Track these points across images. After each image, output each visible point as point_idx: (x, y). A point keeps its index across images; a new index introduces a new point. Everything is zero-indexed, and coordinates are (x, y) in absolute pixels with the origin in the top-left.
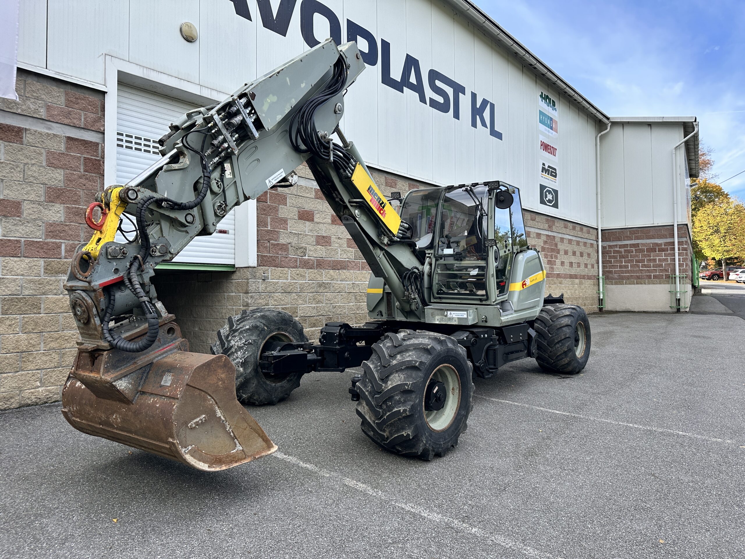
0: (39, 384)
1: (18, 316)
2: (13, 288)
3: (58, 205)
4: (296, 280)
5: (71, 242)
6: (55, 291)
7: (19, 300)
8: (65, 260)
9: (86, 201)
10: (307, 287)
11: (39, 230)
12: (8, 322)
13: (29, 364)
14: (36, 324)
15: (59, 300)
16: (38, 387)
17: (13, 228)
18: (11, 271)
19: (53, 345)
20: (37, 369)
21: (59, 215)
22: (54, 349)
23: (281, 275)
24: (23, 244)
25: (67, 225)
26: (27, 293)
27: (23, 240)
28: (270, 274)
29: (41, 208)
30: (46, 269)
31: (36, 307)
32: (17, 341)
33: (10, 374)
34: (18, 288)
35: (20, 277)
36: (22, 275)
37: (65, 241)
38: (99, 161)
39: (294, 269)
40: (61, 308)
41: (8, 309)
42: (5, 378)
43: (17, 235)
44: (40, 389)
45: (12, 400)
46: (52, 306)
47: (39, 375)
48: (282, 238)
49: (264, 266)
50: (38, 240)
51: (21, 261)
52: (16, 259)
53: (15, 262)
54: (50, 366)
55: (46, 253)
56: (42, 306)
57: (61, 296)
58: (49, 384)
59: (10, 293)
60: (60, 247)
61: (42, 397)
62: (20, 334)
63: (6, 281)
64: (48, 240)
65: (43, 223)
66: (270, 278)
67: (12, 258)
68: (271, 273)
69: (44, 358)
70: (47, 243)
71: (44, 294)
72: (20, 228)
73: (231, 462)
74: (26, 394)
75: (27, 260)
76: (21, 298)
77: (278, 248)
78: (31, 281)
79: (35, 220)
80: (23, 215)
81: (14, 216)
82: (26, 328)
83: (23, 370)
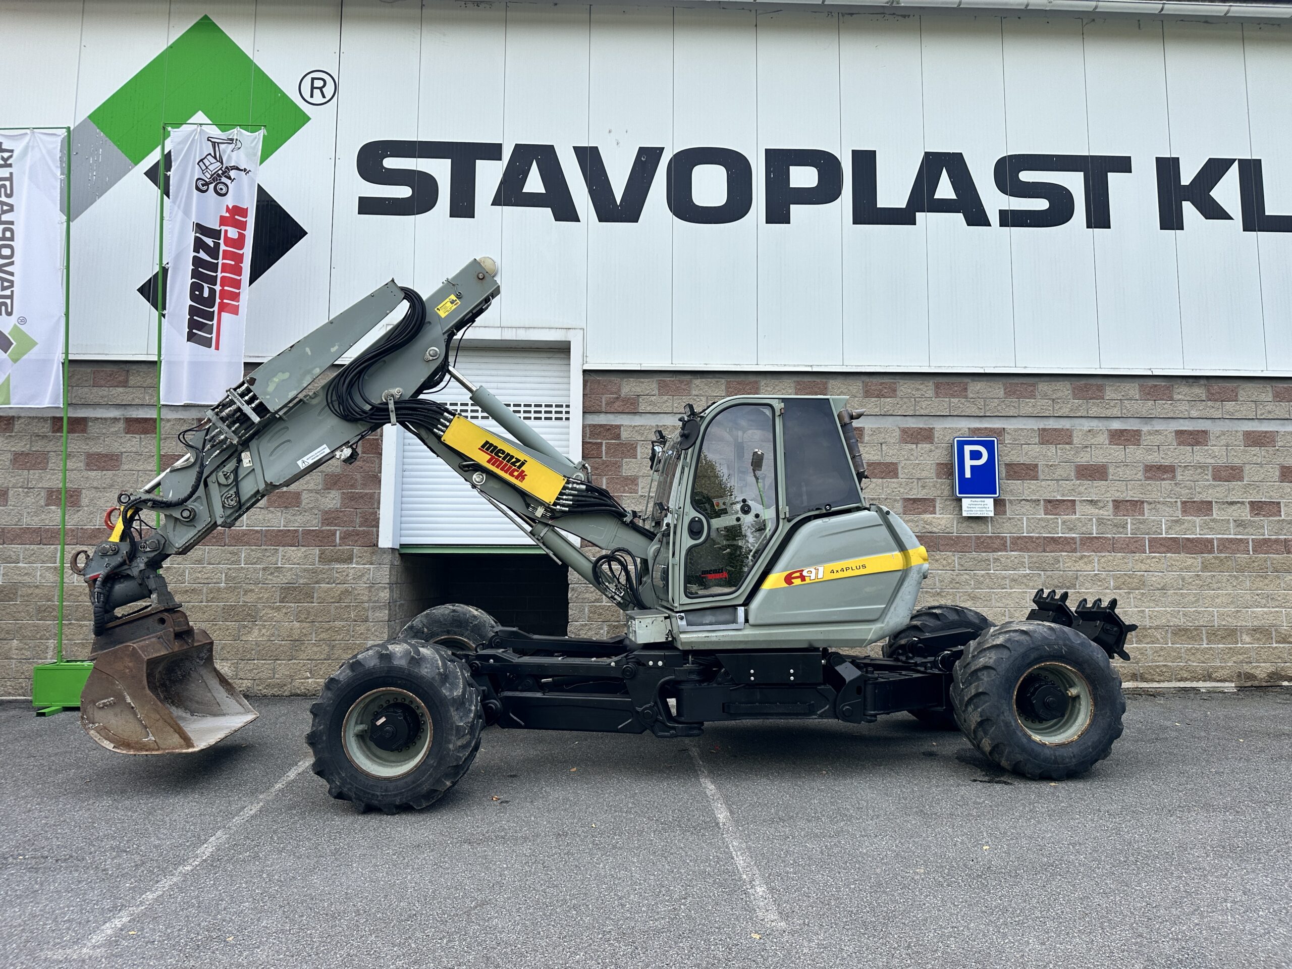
0: (309, 675)
1: (292, 605)
2: (289, 576)
3: (333, 492)
5: (345, 529)
6: (327, 580)
7: (295, 588)
8: (340, 548)
9: (363, 484)
11: (316, 518)
12: (284, 611)
13: (301, 653)
14: (309, 613)
15: (332, 589)
16: (308, 678)
17: (293, 518)
18: (289, 560)
19: (323, 636)
20: (308, 660)
21: (335, 502)
22: (324, 640)
24: (300, 533)
25: (341, 512)
26: (301, 582)
27: (301, 529)
29: (318, 496)
30: (320, 557)
31: (309, 596)
32: (291, 629)
33: (284, 662)
34: (294, 577)
35: (296, 566)
36: (298, 564)
37: (340, 528)
38: (377, 439)
40: (332, 598)
41: (284, 598)
42: (280, 665)
43: (296, 525)
44: (310, 681)
45: (285, 688)
46: (322, 595)
47: (309, 666)
50: (314, 528)
51: (298, 550)
52: (293, 548)
53: (293, 551)
54: (320, 658)
55: (321, 541)
56: (315, 595)
57: (334, 585)
58: (318, 676)
59: (286, 581)
60: (334, 534)
61: (311, 689)
62: (295, 623)
63: (284, 570)
64: (324, 528)
65: (319, 511)
67: (290, 548)
69: (315, 649)
70: (322, 531)
71: (317, 583)
72: (298, 518)
73: (141, 749)
74: (297, 683)
75: (303, 549)
76: (297, 587)
78: (305, 570)
79: (312, 508)
80: (301, 504)
81: (294, 506)
82: (300, 617)
83: (295, 659)
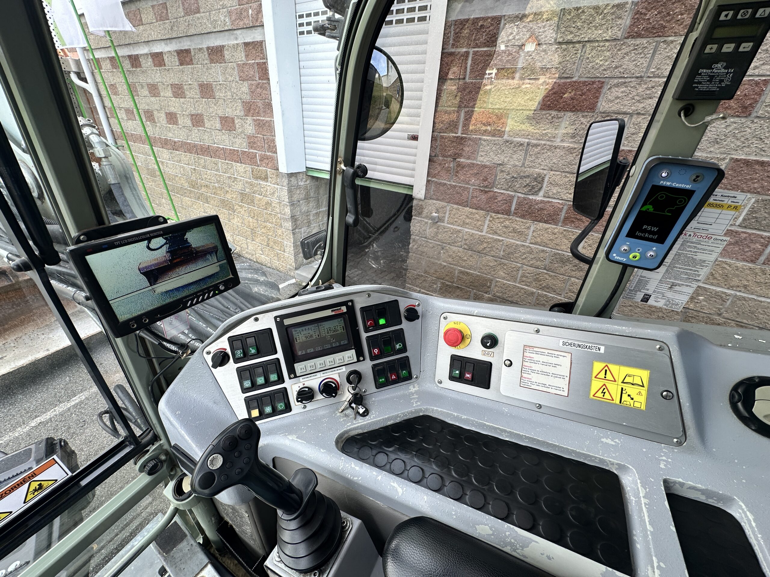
3: (249, 119)
4: (500, 236)
6: (258, 192)
7: (245, 195)
8: (260, 168)
9: (264, 112)
10: (524, 253)
11: (245, 142)
15: (261, 199)
21: (251, 128)
23: (468, 221)
24: (240, 153)
25: (256, 137)
26: (247, 191)
27: (240, 149)
28: (447, 215)
30: (252, 174)
31: (252, 202)
34: (243, 186)
36: (243, 177)
37: (258, 152)
39: (500, 216)
43: (237, 146)
48: (482, 154)
49: (437, 200)
50: (246, 150)
51: (241, 166)
52: (239, 164)
59: (241, 189)
60: (256, 156)
63: (238, 180)
65: (245, 135)
66: (446, 222)
68: (450, 214)
70: (249, 153)
71: (254, 193)
72: (236, 140)
75: (244, 166)
77: (471, 172)
78: (247, 182)
79: (241, 133)
